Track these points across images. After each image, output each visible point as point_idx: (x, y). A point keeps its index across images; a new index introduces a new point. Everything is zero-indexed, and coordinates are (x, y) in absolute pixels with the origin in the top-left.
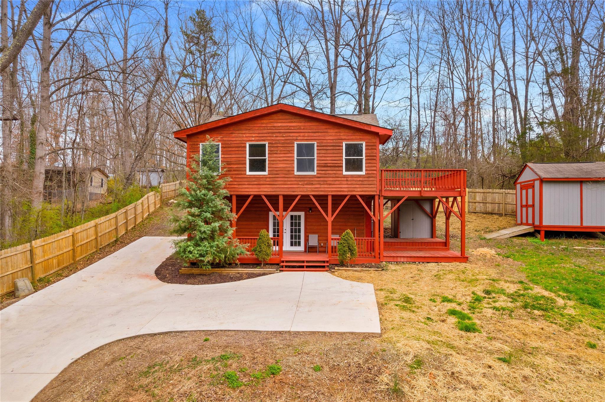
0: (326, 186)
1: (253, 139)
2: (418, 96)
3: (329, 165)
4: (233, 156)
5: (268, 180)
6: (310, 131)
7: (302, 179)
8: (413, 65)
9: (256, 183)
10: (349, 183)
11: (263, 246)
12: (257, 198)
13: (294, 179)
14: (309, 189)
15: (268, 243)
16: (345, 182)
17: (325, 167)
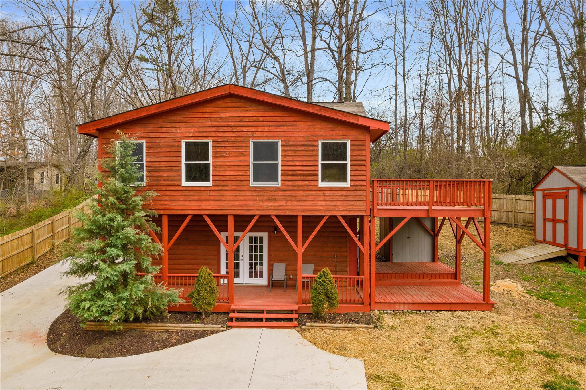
0: (294, 203)
1: (191, 135)
2: (405, 85)
3: (299, 172)
4: (163, 159)
5: (212, 193)
6: (272, 124)
7: (260, 193)
8: (399, 49)
9: (195, 198)
10: (327, 198)
11: (202, 291)
12: (198, 219)
13: (248, 193)
14: (270, 207)
15: (210, 287)
16: (322, 198)
17: (293, 175)
